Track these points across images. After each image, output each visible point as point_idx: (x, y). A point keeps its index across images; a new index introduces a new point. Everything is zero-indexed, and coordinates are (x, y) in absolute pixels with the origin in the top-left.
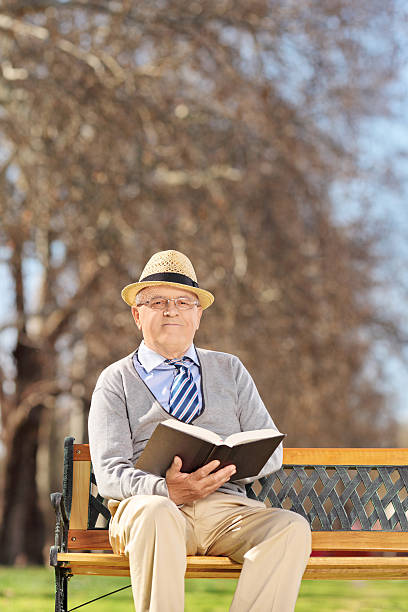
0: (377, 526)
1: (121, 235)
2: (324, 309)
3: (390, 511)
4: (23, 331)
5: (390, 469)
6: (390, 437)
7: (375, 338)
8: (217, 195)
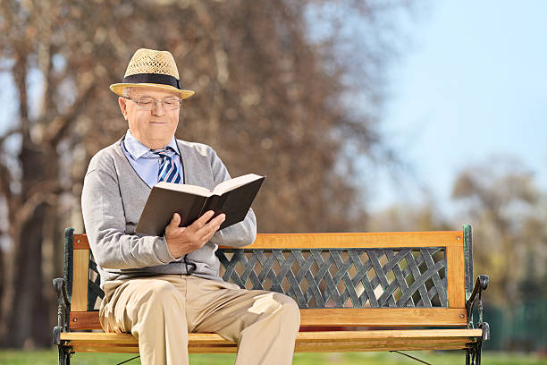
0: (349, 302)
1: (116, 50)
2: (299, 111)
3: (360, 290)
4: (27, 136)
5: (360, 251)
6: (363, 224)
7: (346, 137)
8: (202, 14)
